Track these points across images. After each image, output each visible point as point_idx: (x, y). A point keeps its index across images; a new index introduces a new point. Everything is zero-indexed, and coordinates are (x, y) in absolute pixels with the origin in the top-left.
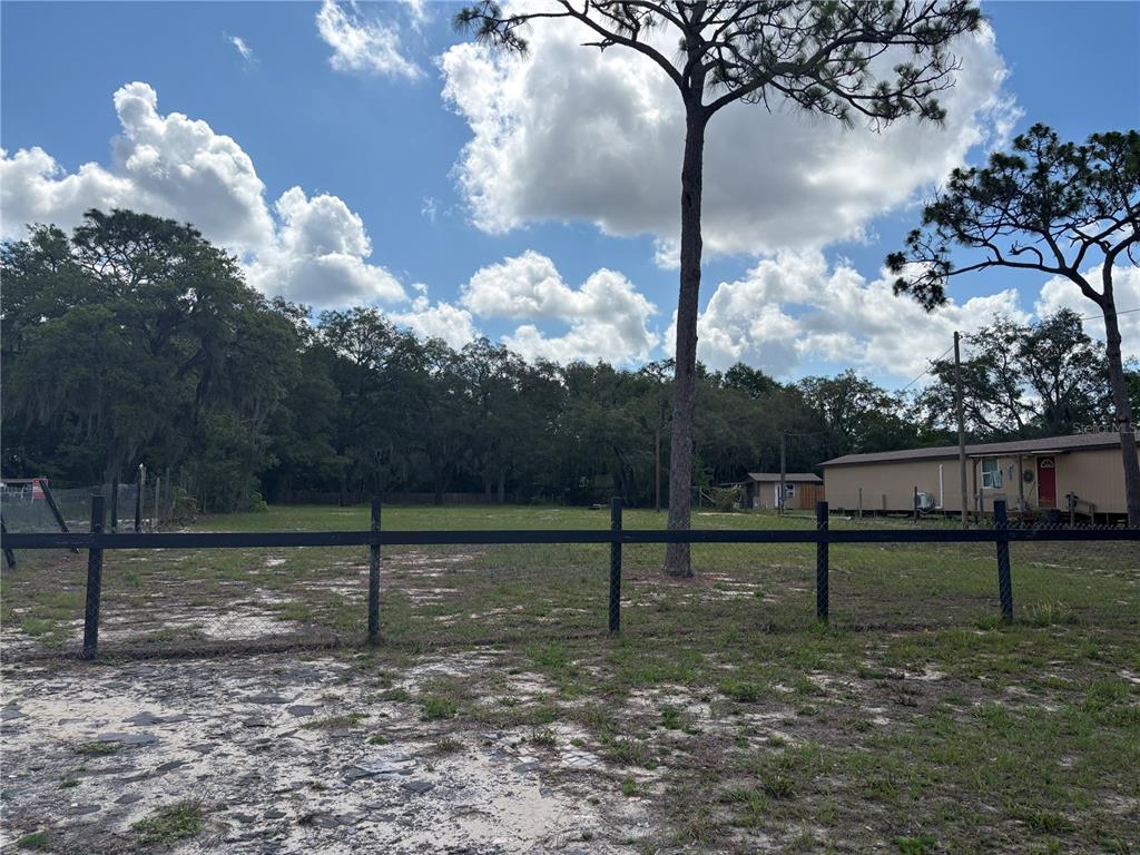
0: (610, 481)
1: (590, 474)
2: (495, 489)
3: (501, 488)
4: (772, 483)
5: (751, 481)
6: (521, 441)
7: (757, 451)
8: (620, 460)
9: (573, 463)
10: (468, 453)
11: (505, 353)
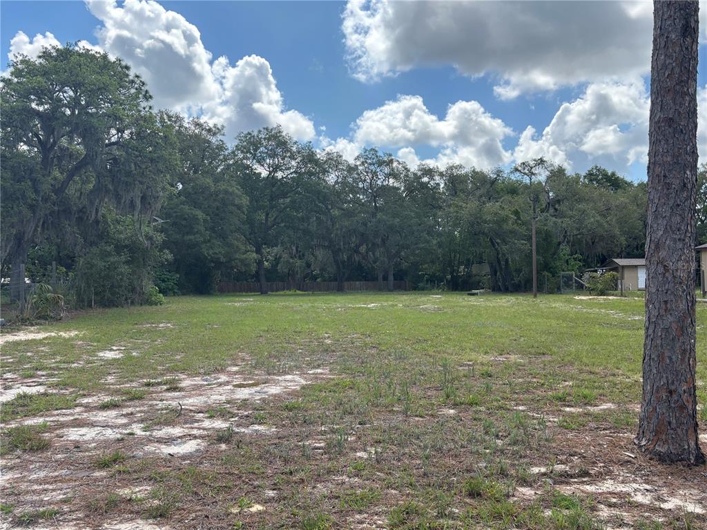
0: (486, 269)
1: (468, 264)
2: (385, 278)
3: (391, 278)
4: (636, 267)
5: (616, 266)
6: (406, 236)
7: (623, 238)
8: (496, 249)
9: (453, 255)
10: (363, 249)
11: (391, 161)
